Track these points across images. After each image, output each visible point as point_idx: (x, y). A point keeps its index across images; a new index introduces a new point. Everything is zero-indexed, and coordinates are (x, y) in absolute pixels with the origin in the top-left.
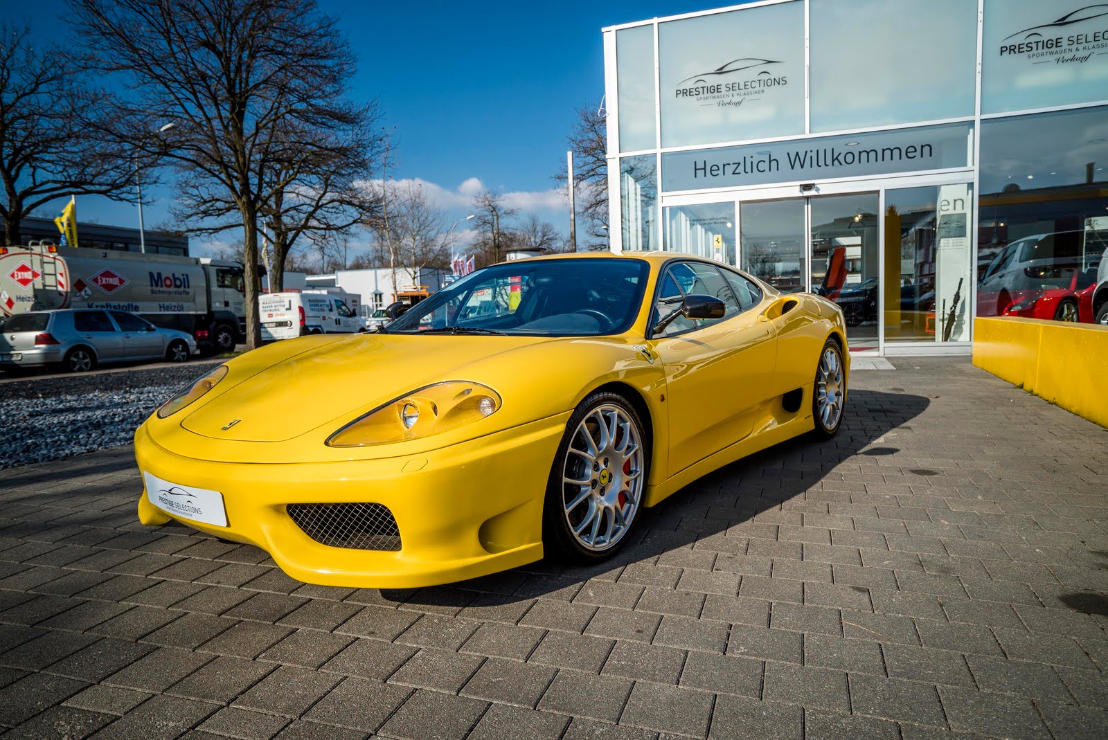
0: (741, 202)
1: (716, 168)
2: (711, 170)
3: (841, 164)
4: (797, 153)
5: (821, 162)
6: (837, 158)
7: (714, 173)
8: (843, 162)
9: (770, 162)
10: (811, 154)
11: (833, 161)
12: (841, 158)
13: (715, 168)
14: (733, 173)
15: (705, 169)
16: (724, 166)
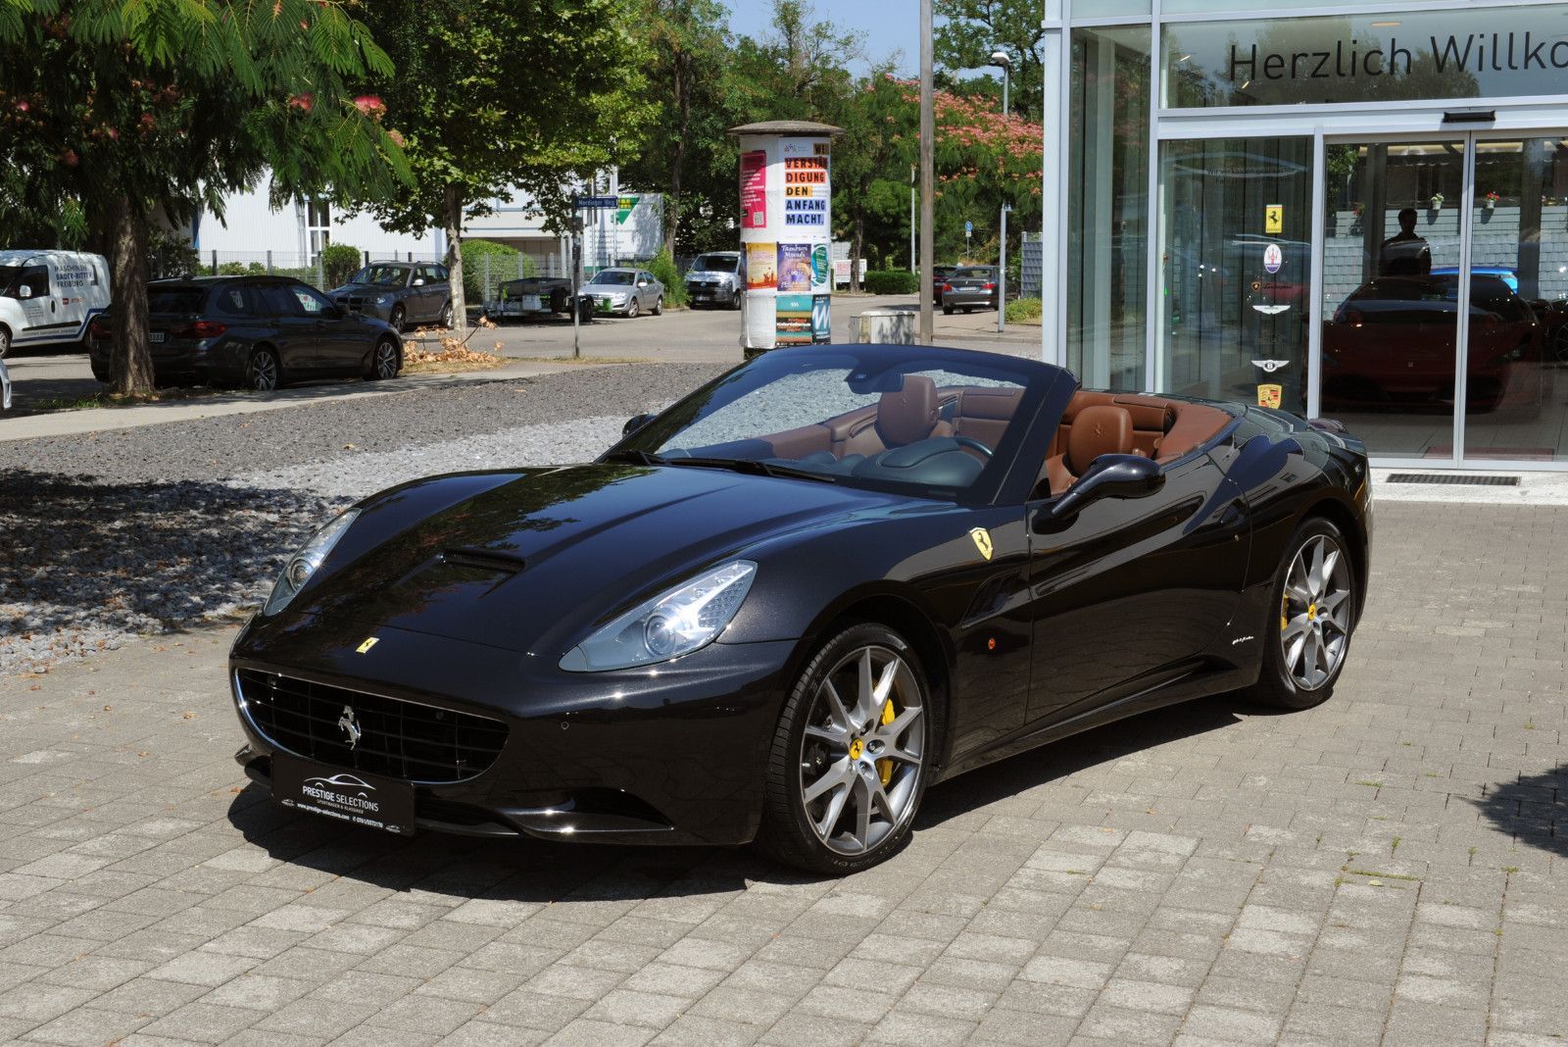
0: (1326, 137)
1: (1279, 63)
2: (1266, 66)
3: (1543, 66)
4: (1452, 40)
5: (1502, 59)
6: (1535, 54)
7: (1272, 72)
8: (1546, 59)
9: (1393, 54)
10: (1481, 42)
11: (1527, 58)
12: (1545, 54)
13: (1274, 61)
14: (1314, 75)
15: (1253, 62)
16: (1295, 57)
